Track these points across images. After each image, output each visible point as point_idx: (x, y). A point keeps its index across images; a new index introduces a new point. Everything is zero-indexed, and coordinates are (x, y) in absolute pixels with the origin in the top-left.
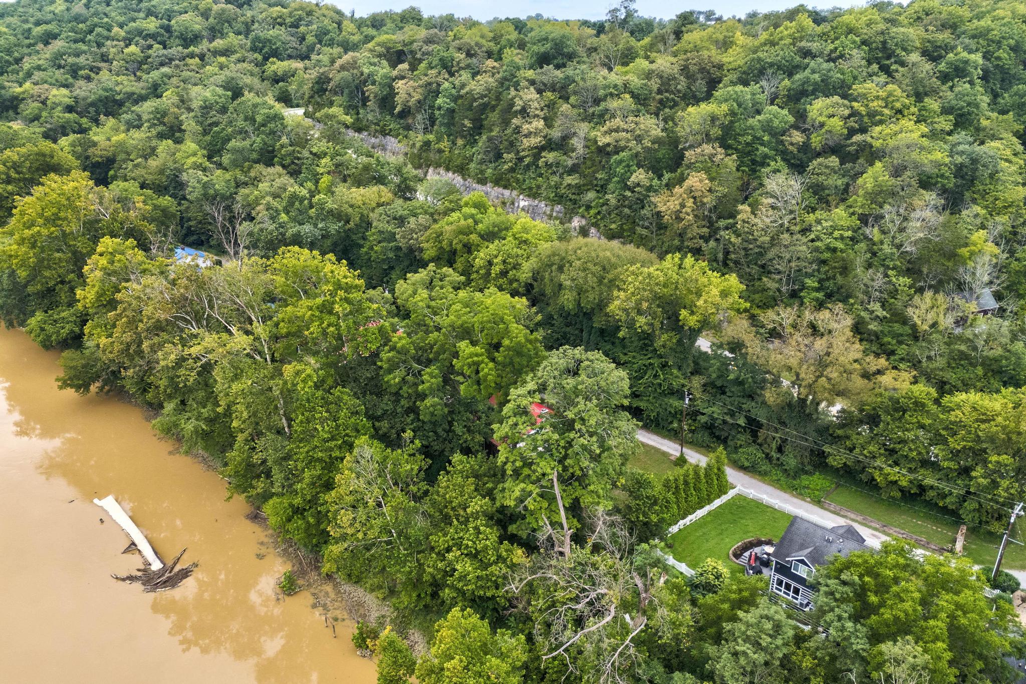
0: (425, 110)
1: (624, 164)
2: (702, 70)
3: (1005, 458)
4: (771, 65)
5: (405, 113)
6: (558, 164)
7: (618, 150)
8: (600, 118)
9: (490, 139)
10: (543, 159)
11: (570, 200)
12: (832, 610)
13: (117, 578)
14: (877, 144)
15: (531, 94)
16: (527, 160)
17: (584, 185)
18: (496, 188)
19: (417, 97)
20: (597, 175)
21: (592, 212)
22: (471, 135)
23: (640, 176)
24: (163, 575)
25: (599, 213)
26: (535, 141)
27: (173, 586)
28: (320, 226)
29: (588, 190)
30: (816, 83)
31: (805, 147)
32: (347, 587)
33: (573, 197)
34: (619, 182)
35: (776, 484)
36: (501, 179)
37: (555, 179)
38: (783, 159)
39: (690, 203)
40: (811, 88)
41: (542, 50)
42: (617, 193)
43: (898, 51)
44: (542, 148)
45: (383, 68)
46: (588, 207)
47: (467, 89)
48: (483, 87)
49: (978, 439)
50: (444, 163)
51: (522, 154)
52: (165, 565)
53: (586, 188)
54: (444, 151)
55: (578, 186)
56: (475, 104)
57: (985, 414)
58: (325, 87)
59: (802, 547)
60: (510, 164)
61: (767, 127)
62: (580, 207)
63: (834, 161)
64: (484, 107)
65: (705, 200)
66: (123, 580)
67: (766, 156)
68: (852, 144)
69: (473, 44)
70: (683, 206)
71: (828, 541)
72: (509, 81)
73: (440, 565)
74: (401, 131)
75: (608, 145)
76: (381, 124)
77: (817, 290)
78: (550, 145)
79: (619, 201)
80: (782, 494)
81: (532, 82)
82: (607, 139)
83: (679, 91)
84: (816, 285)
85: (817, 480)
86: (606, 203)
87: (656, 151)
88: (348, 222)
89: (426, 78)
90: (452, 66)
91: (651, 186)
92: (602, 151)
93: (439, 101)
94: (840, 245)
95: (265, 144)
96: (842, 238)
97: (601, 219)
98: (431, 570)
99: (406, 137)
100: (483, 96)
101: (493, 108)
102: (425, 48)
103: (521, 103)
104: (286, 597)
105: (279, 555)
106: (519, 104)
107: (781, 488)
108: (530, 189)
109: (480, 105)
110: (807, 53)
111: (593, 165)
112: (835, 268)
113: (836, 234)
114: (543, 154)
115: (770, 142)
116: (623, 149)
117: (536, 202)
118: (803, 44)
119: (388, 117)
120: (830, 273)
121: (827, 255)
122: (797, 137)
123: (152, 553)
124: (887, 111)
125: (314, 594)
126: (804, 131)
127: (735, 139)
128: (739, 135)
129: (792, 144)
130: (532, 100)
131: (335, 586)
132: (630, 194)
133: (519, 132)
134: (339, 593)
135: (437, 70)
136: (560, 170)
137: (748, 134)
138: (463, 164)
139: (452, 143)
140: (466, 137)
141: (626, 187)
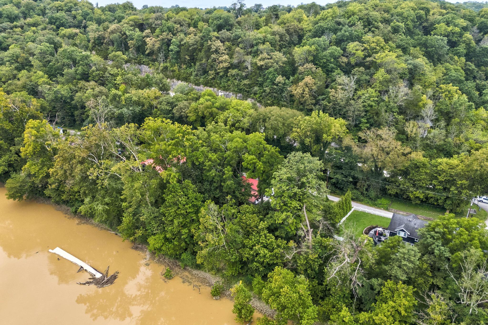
0: (162, 52)
1: (272, 74)
2: (295, 31)
3: (464, 182)
4: (327, 29)
5: (151, 53)
6: (238, 75)
7: (267, 68)
8: (256, 54)
9: (201, 65)
10: (230, 73)
11: (246, 91)
12: (434, 243)
13: (80, 284)
14: (379, 61)
15: (218, 43)
16: (221, 74)
17: (251, 84)
18: (205, 87)
19: (157, 45)
20: (258, 79)
21: (257, 96)
22: (189, 63)
23: (280, 79)
24: (104, 279)
25: (261, 96)
26: (225, 65)
27: (112, 283)
28: (131, 109)
29: (254, 86)
30: (347, 36)
31: (349, 64)
32: (195, 272)
33: (247, 90)
34: (270, 82)
35: (367, 204)
36: (208, 83)
37: (236, 82)
38: (341, 69)
39: (307, 89)
40: (345, 38)
41: (219, 23)
42: (270, 87)
43: (374, 22)
44: (229, 68)
45: (136, 32)
46: (255, 94)
47: (185, 41)
48: (193, 40)
49: (451, 176)
50: (176, 76)
51: (218, 71)
52: (103, 274)
53: (253, 85)
54: (175, 71)
55: (249, 85)
56: (190, 48)
57: (451, 166)
58: (102, 41)
59: (400, 225)
60: (213, 76)
61: (332, 55)
62: (251, 94)
63: (362, 69)
64: (195, 50)
65: (313, 88)
66: (84, 284)
67: (333, 68)
68: (367, 62)
69: (182, 20)
70: (304, 91)
71: (410, 221)
72: (206, 38)
73: (252, 253)
74: (150, 62)
75: (262, 65)
76: (138, 59)
77: (366, 123)
78: (232, 66)
79: (271, 90)
80: (371, 208)
81: (218, 38)
82: (262, 63)
83: (287, 41)
84: (366, 121)
85: (384, 201)
86: (264, 91)
87: (285, 67)
88: (143, 106)
89: (162, 37)
90: (174, 31)
91: (285, 83)
92: (260, 68)
93: (171, 47)
94: (373, 104)
95: (84, 70)
96: (374, 101)
97: (262, 99)
98: (247, 255)
99: (153, 65)
100: (193, 45)
101: (200, 51)
102: (156, 22)
103: (215, 47)
104: (169, 280)
105: (156, 263)
106: (213, 48)
107: (370, 206)
108: (225, 87)
109: (193, 49)
110: (339, 24)
111: (256, 75)
112: (373, 113)
113: (372, 99)
114: (229, 71)
115: (334, 62)
116: (271, 67)
117: (228, 93)
118: (337, 19)
119: (142, 56)
120: (371, 116)
121: (369, 108)
122: (345, 60)
123: (94, 270)
124: (378, 48)
125: (181, 277)
126: (347, 57)
127: (319, 61)
128: (320, 59)
129: (343, 62)
130: (220, 46)
131: (189, 272)
132: (276, 87)
133: (215, 61)
134: (192, 275)
135: (167, 33)
136: (239, 78)
137: (324, 59)
138: (186, 77)
139: (180, 67)
140: (186, 64)
141: (274, 84)
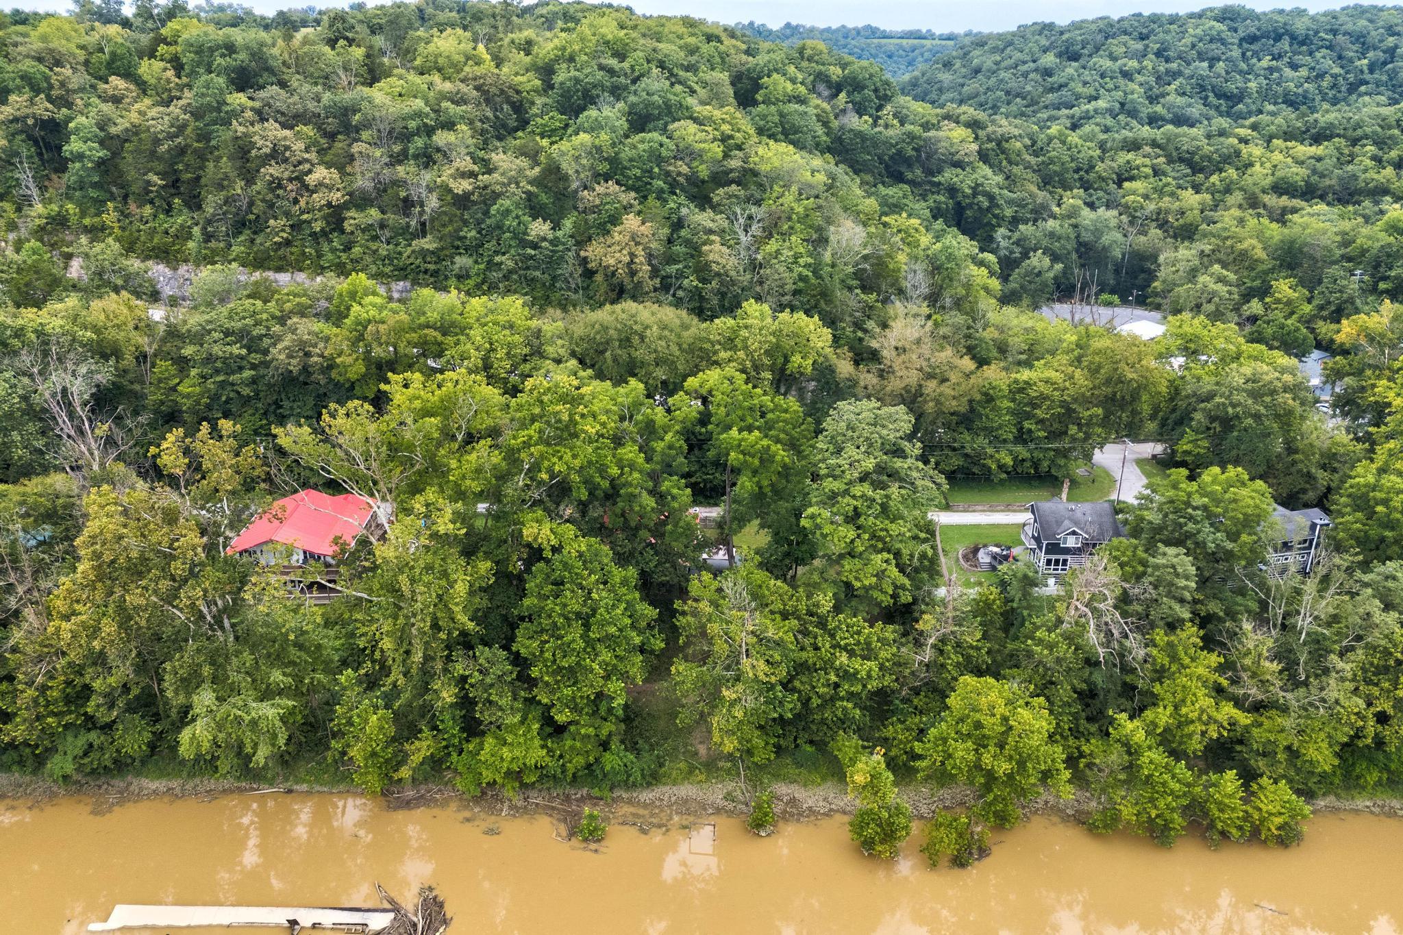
1: (512, 215)
2: (501, 93)
4: (593, 86)
6: (382, 226)
7: (489, 199)
10: (351, 221)
11: (426, 272)
14: (766, 168)
15: (274, 131)
16: (317, 226)
17: (443, 249)
20: (462, 234)
21: (470, 282)
22: (161, 197)
23: (539, 228)
24: (412, 922)
26: (334, 196)
29: (453, 255)
31: (695, 177)
32: (646, 796)
33: (432, 267)
34: (512, 239)
36: (267, 258)
37: (383, 248)
39: (640, 252)
41: (234, 62)
42: (513, 251)
44: (345, 206)
46: (460, 277)
47: (125, 124)
48: (165, 122)
51: (305, 217)
52: (387, 911)
53: (447, 253)
54: (104, 228)
55: (434, 252)
56: (163, 148)
60: (283, 235)
62: (447, 279)
63: (737, 189)
64: (179, 152)
65: (653, 246)
67: (663, 191)
68: (732, 170)
70: (633, 255)
71: (1072, 510)
73: (833, 678)
75: (472, 192)
78: (358, 200)
79: (517, 263)
81: (261, 113)
82: (465, 185)
86: (491, 265)
87: (540, 195)
90: (51, 87)
91: (555, 239)
92: (463, 201)
93: (74, 145)
96: (806, 265)
100: (171, 137)
103: (265, 143)
105: (514, 816)
106: (262, 146)
108: (339, 265)
109: (169, 150)
110: (612, 72)
111: (452, 222)
113: (801, 262)
114: (349, 214)
115: (659, 174)
116: (500, 196)
118: (601, 61)
122: (682, 168)
125: (625, 823)
127: (622, 174)
128: (626, 168)
129: (679, 174)
130: (285, 138)
131: (630, 802)
132: (533, 252)
133: (280, 186)
134: (645, 806)
135: (26, 97)
136: (387, 233)
137: (634, 167)
138: (165, 244)
139: (122, 212)
140: (151, 202)
141: (524, 243)
